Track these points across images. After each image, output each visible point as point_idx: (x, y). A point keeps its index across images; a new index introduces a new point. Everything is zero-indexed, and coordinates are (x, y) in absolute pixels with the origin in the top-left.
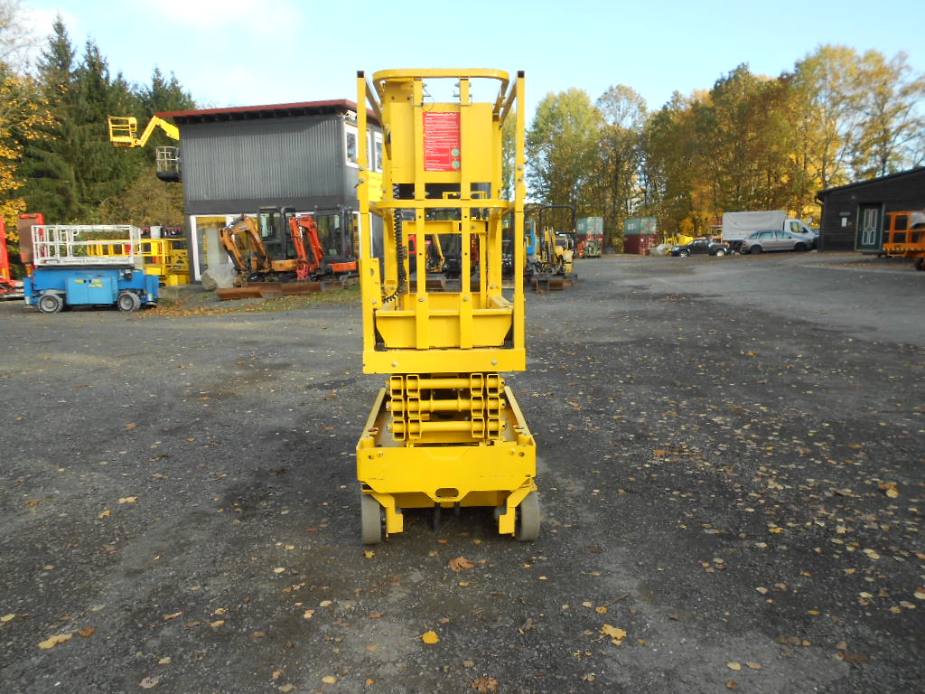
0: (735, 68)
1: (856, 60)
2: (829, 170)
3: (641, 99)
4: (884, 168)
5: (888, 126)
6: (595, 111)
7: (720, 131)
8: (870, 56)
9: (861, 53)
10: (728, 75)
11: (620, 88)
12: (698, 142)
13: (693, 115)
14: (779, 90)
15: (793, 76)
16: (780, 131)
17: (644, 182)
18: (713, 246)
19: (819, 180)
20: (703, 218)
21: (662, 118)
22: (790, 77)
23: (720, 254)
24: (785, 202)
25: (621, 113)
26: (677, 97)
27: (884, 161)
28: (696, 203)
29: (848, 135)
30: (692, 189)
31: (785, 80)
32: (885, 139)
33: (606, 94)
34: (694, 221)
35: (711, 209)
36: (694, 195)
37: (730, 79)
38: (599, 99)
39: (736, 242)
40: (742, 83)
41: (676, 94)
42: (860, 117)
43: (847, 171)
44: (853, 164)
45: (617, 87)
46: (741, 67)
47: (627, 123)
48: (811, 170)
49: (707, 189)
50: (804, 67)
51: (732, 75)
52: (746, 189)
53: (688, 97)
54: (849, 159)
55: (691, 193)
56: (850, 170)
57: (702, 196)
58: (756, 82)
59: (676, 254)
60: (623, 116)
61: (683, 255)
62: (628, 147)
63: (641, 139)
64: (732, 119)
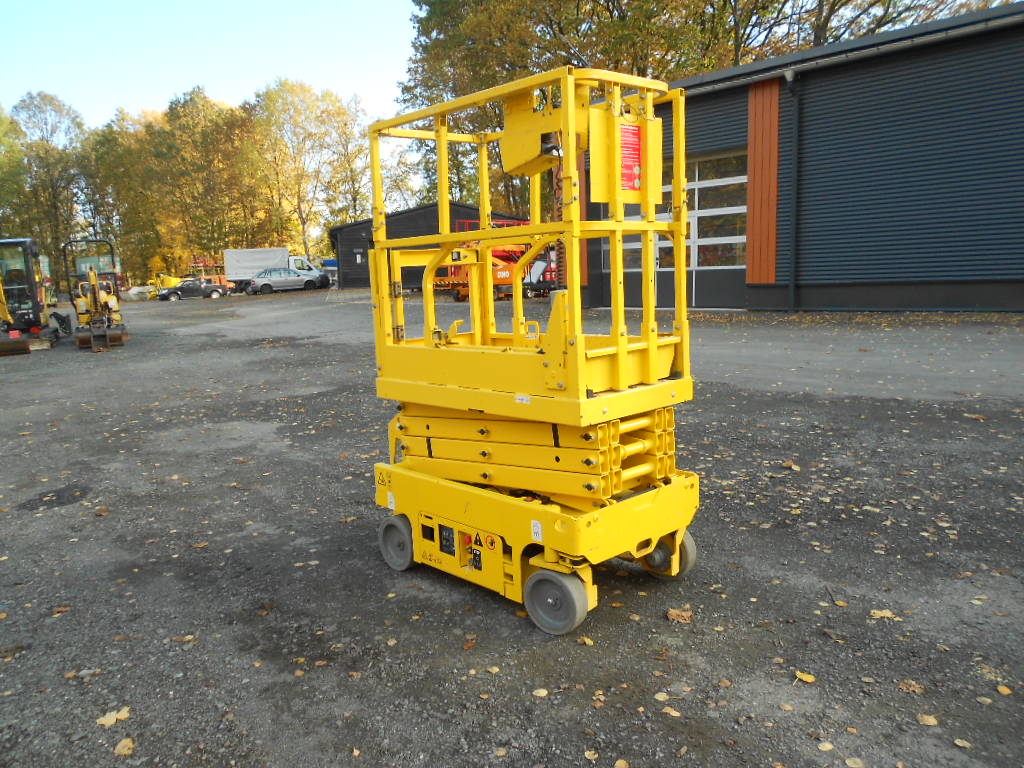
0: (190, 90)
1: (314, 97)
2: (304, 206)
3: (74, 112)
4: (355, 206)
5: (354, 166)
6: (13, 122)
7: (184, 159)
8: (326, 95)
9: (318, 91)
10: (182, 97)
11: (43, 97)
12: (158, 169)
13: (148, 138)
14: (244, 121)
15: (255, 106)
16: (252, 165)
17: (90, 213)
18: (206, 287)
19: (296, 216)
20: (177, 256)
21: (107, 139)
22: (253, 108)
23: (215, 296)
24: (266, 238)
25: (49, 128)
26: (122, 116)
27: (355, 200)
28: (166, 238)
29: (318, 172)
30: (159, 223)
31: (247, 108)
32: (353, 179)
33: (24, 101)
34: (165, 259)
35: (184, 246)
36: (162, 229)
37: (186, 102)
38: (15, 107)
39: (241, 282)
40: (201, 107)
41: (121, 111)
42: (327, 155)
43: (321, 208)
44: (328, 201)
45: (39, 95)
46: (197, 90)
47: (60, 141)
48: (287, 206)
49: (176, 223)
50: (266, 98)
51: (188, 98)
52: (220, 225)
53: (136, 118)
54: (322, 196)
55: (159, 228)
56: (325, 208)
57: (172, 231)
58: (216, 109)
59: (165, 298)
60: (53, 132)
61: (173, 299)
62: (65, 170)
63: (82, 161)
64: (196, 146)
